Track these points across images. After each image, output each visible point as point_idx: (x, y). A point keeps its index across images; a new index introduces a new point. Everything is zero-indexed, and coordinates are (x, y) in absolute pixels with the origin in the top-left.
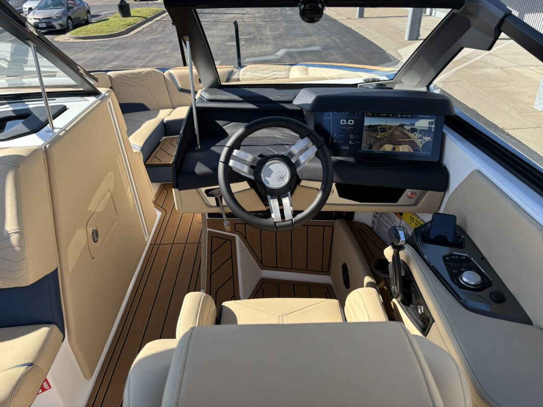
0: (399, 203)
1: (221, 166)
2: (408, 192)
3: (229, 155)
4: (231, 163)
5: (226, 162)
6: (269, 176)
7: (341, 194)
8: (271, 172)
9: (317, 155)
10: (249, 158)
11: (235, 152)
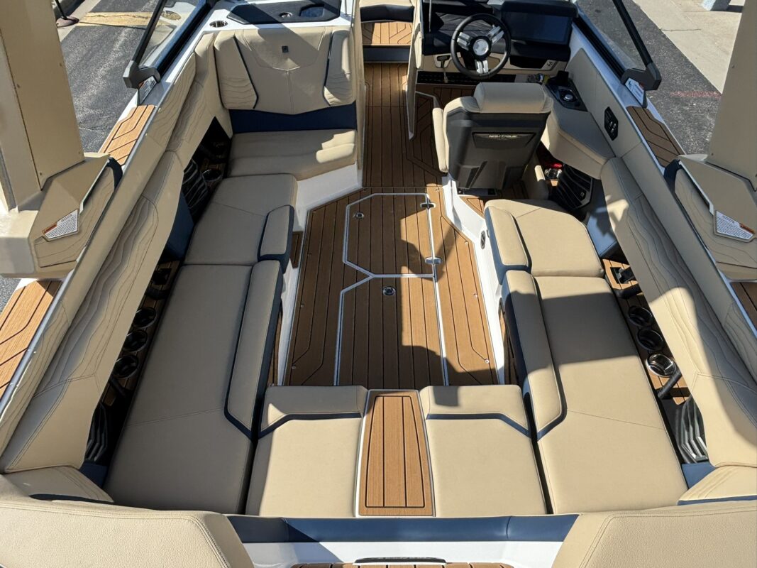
0: (543, 69)
1: (453, 42)
2: (548, 62)
3: (457, 36)
4: (458, 40)
5: (456, 40)
6: (477, 48)
7: (512, 63)
8: (478, 46)
9: (503, 37)
10: (467, 37)
11: (461, 34)
